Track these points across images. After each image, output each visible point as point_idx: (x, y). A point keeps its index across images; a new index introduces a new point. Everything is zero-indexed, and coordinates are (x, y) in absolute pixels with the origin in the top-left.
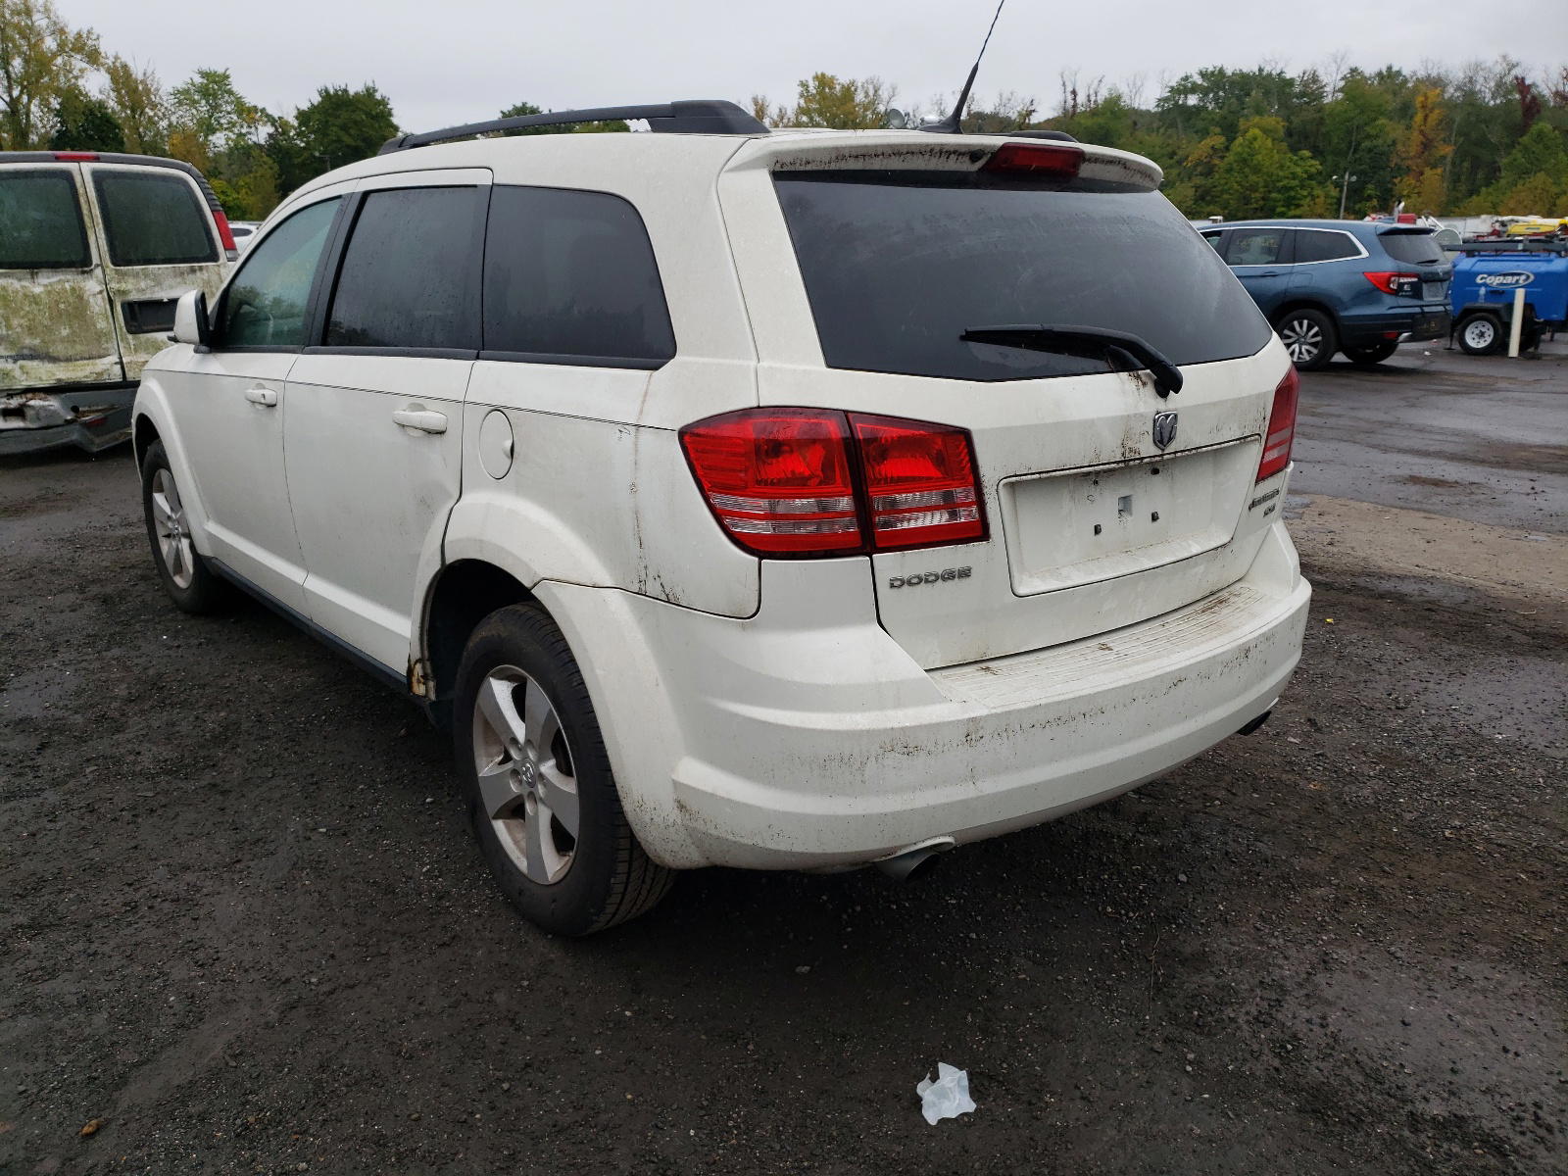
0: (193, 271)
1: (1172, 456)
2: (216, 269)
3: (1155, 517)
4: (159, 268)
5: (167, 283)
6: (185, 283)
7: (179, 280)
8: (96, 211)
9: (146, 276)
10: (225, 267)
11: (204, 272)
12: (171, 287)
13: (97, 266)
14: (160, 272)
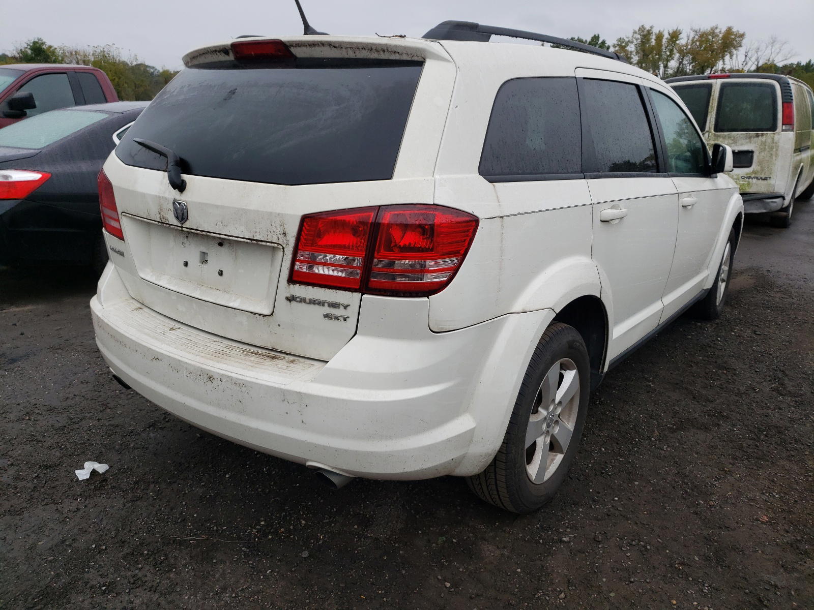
0: (757, 136)
1: (188, 230)
2: (772, 136)
3: (221, 273)
4: (738, 134)
5: (740, 142)
6: (750, 143)
7: (748, 140)
8: (715, 104)
9: (730, 137)
10: (779, 134)
11: (764, 136)
12: (742, 145)
13: (707, 131)
14: (738, 136)
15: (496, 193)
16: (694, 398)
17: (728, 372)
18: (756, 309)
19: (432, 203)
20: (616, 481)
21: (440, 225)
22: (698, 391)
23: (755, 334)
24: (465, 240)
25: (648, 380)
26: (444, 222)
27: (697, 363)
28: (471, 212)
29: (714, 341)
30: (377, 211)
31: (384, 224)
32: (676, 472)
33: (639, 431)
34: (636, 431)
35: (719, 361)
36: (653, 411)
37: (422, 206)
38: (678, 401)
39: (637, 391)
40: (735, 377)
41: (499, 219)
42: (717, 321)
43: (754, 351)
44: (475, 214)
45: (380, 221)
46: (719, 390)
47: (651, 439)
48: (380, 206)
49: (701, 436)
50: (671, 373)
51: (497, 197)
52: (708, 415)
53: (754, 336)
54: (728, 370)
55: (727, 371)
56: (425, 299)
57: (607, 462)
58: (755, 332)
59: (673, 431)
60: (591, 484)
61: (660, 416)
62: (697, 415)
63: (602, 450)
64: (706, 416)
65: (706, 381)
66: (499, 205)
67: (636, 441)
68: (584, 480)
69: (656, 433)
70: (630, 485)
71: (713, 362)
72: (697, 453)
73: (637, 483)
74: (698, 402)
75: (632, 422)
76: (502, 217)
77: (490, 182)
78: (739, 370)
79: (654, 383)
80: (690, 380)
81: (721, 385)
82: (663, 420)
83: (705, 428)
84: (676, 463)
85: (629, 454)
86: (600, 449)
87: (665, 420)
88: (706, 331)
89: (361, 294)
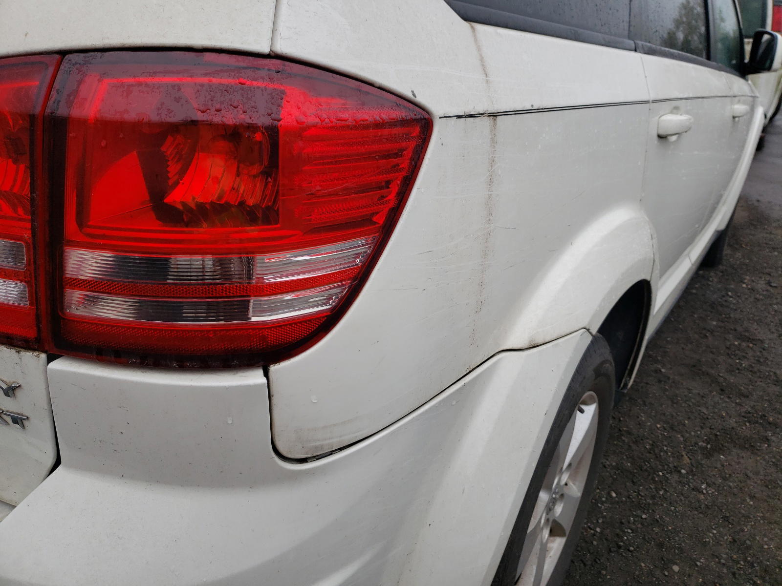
15: (479, 49)
16: (722, 390)
17: (755, 346)
18: (760, 250)
19: (266, 50)
20: (643, 565)
21: (301, 130)
22: (725, 379)
23: (771, 286)
24: (388, 183)
25: (657, 361)
26: (312, 120)
27: (712, 332)
28: (409, 94)
29: (723, 296)
30: (51, 70)
31: (82, 122)
32: (730, 539)
33: (660, 456)
34: (657, 457)
35: (739, 329)
36: (672, 416)
37: (225, 57)
38: (703, 397)
39: (645, 381)
40: (765, 353)
41: (486, 121)
42: (721, 267)
43: (776, 311)
44: (421, 99)
45: (62, 111)
46: (750, 376)
47: (679, 472)
48: (63, 53)
49: (748, 461)
50: (683, 349)
51: (482, 59)
52: (749, 422)
53: (769, 288)
54: (754, 342)
55: (754, 344)
56: (255, 378)
57: (623, 521)
58: (769, 283)
59: (708, 454)
60: (604, 572)
61: (684, 425)
62: (732, 422)
63: (611, 496)
64: (748, 424)
65: (730, 360)
66: (487, 81)
67: (659, 475)
68: (592, 565)
69: (686, 460)
70: (666, 573)
71: (732, 330)
72: (752, 497)
73: (676, 568)
74: (729, 397)
75: (648, 438)
76: (494, 115)
77: (466, 18)
78: (767, 342)
79: (664, 366)
80: (709, 360)
81: (751, 366)
82: (690, 433)
83: (749, 445)
84: (726, 519)
85: (654, 504)
86: (609, 494)
87: (693, 433)
88: (711, 281)
89: (43, 356)
